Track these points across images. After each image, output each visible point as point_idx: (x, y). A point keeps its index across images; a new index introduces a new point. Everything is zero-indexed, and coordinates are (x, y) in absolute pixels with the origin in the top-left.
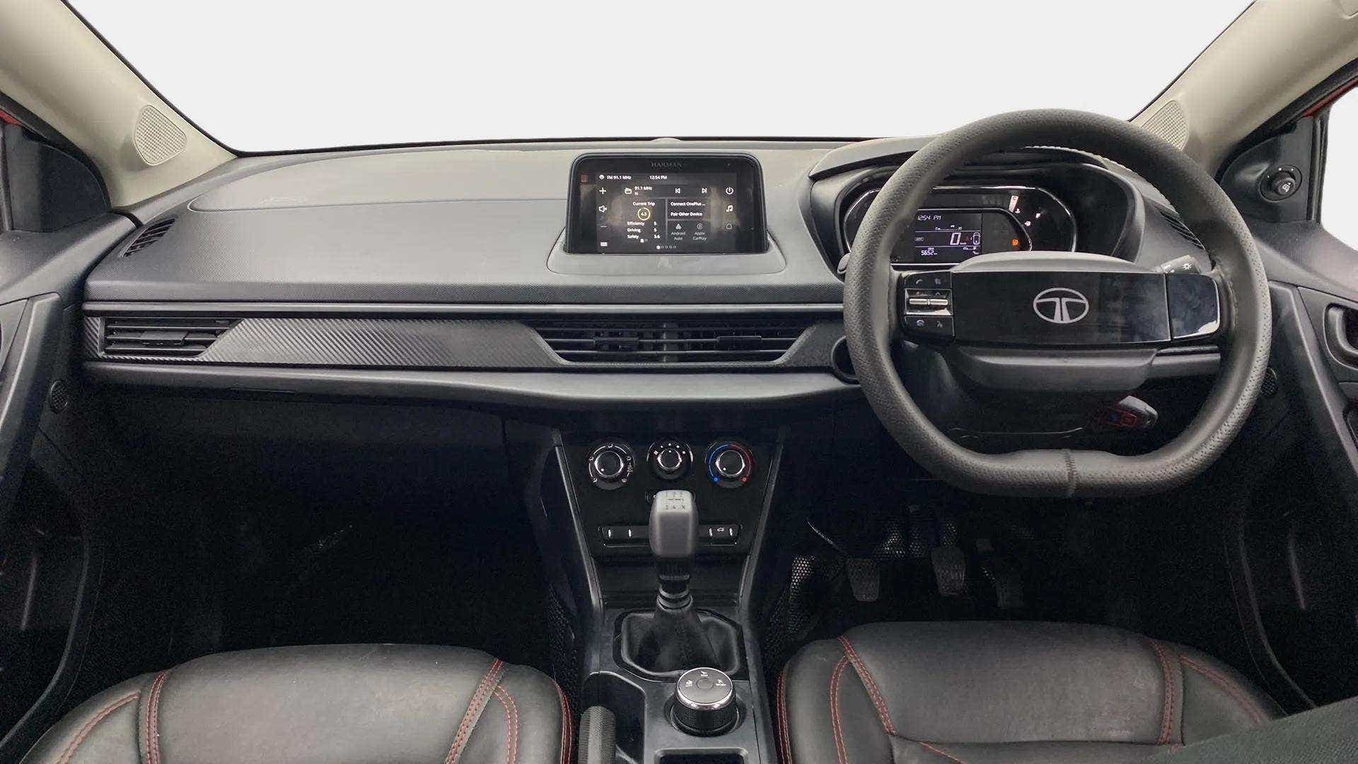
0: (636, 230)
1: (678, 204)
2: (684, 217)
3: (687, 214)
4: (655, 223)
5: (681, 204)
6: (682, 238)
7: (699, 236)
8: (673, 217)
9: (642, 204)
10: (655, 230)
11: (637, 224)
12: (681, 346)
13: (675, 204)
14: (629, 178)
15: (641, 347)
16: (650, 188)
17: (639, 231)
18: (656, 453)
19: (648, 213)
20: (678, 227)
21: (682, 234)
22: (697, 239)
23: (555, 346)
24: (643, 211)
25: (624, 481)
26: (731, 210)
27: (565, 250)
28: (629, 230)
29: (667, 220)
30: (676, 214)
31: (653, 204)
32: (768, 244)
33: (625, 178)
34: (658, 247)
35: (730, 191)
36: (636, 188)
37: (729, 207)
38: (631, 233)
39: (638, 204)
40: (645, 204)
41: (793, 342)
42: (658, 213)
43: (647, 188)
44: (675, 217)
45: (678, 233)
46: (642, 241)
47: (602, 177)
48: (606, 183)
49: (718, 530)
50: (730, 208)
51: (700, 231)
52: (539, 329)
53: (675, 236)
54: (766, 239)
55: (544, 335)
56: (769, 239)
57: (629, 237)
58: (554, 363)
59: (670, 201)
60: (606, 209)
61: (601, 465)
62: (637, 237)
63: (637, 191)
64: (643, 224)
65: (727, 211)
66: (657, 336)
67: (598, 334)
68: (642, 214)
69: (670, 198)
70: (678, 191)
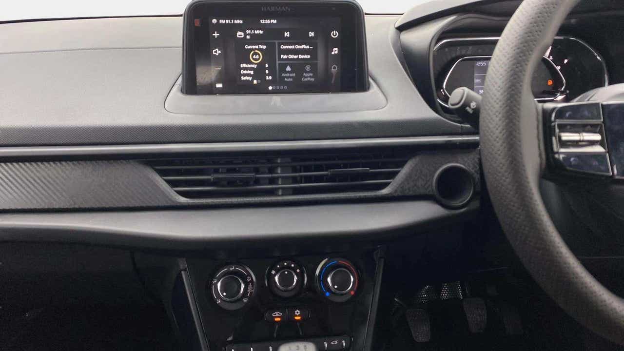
0: (248, 72)
1: (287, 47)
2: (294, 59)
3: (296, 57)
4: (267, 66)
5: (290, 47)
6: (291, 80)
7: (307, 77)
8: (283, 59)
9: (254, 47)
10: (267, 72)
11: (250, 66)
12: (295, 180)
13: (285, 47)
14: (241, 22)
15: (257, 182)
16: (261, 32)
17: (252, 72)
18: (273, 272)
19: (259, 56)
20: (288, 69)
21: (291, 75)
22: (306, 79)
23: (172, 184)
24: (256, 54)
25: (245, 300)
26: (336, 52)
27: (182, 91)
28: (243, 72)
29: (278, 62)
30: (285, 57)
31: (264, 47)
32: (369, 84)
33: (237, 22)
34: (270, 88)
35: (335, 34)
36: (248, 32)
37: (334, 49)
38: (245, 75)
39: (250, 47)
40: (257, 47)
41: (397, 172)
42: (269, 55)
43: (257, 32)
44: (285, 59)
45: (288, 75)
46: (255, 82)
47: (214, 21)
48: (218, 27)
49: (332, 343)
50: (335, 51)
51: (306, 72)
52: (157, 167)
53: (286, 77)
54: (368, 81)
55: (162, 173)
56: (370, 80)
57: (243, 78)
58: (173, 202)
59: (280, 45)
60: (220, 52)
61: (224, 289)
62: (250, 78)
63: (248, 34)
64: (255, 66)
65: (333, 53)
66: (271, 170)
67: (216, 171)
68: (254, 57)
69: (280, 41)
70: (287, 34)
